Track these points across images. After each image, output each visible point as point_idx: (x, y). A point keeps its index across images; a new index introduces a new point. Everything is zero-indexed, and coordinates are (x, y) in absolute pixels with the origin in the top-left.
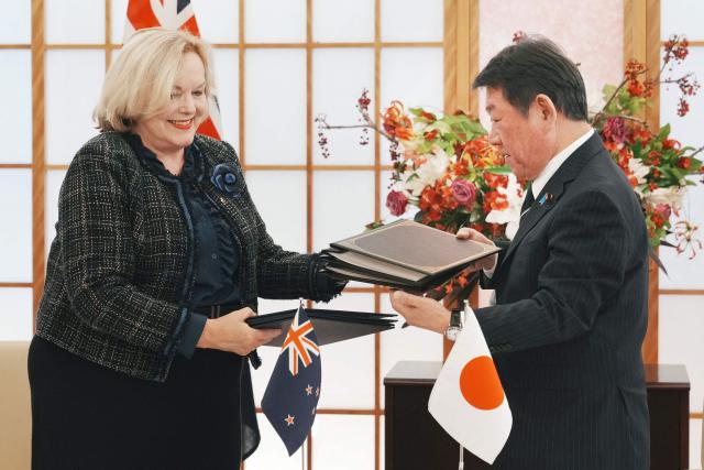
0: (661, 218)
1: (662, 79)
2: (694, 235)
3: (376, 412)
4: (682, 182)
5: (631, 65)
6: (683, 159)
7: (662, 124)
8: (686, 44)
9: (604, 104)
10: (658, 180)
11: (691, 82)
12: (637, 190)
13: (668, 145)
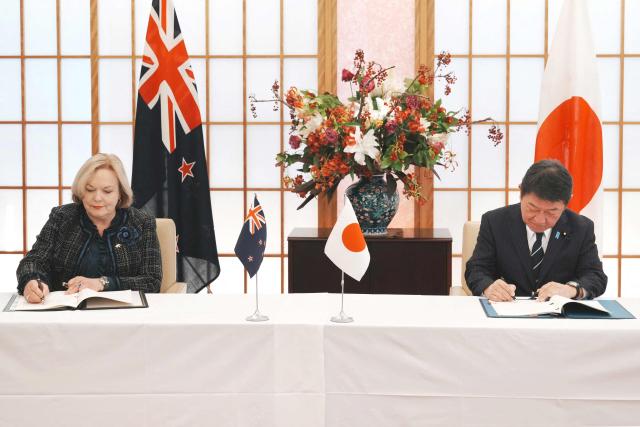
0: (438, 149)
1: (436, 75)
2: (454, 159)
3: (282, 256)
4: (448, 130)
5: (421, 67)
6: (448, 118)
7: (436, 99)
8: (449, 56)
9: (406, 88)
10: (435, 129)
11: (452, 76)
12: (424, 135)
13: (440, 111)
